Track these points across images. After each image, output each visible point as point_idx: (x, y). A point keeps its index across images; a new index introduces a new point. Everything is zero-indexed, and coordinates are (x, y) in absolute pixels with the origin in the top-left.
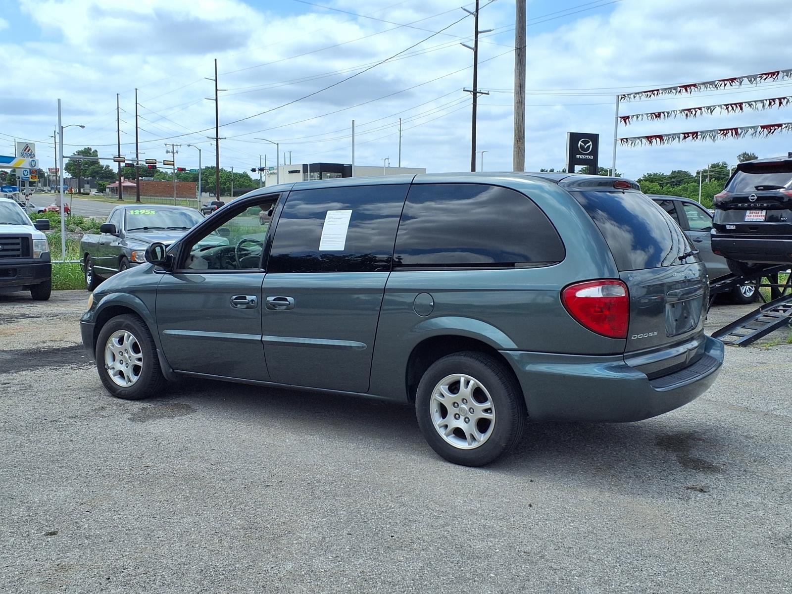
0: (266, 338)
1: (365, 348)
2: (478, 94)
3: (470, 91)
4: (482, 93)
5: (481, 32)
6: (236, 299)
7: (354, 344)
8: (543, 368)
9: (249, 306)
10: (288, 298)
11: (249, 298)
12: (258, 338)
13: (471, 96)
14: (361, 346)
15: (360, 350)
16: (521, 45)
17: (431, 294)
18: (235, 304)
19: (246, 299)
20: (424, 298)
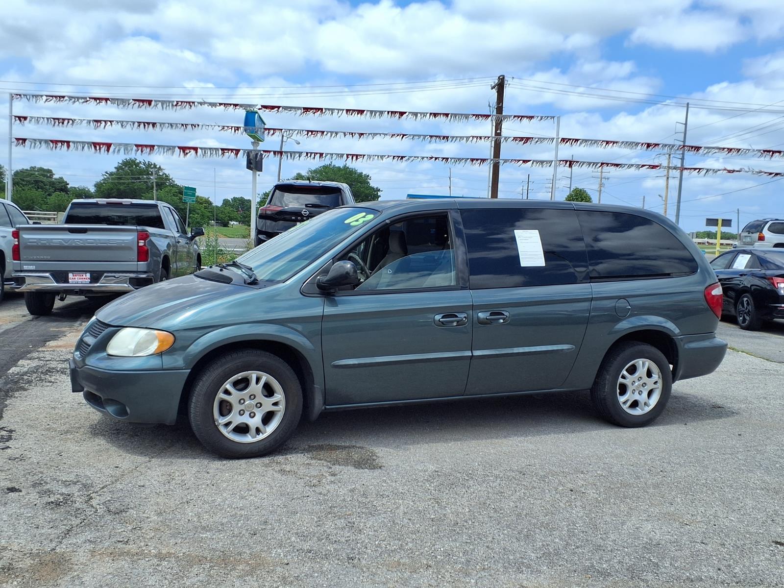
0: (477, 353)
1: (573, 350)
6: (442, 317)
7: (565, 347)
8: (693, 345)
9: (460, 323)
10: (504, 313)
12: (469, 353)
14: (571, 348)
15: (570, 351)
17: (627, 299)
18: (442, 322)
19: (456, 316)
20: (622, 303)
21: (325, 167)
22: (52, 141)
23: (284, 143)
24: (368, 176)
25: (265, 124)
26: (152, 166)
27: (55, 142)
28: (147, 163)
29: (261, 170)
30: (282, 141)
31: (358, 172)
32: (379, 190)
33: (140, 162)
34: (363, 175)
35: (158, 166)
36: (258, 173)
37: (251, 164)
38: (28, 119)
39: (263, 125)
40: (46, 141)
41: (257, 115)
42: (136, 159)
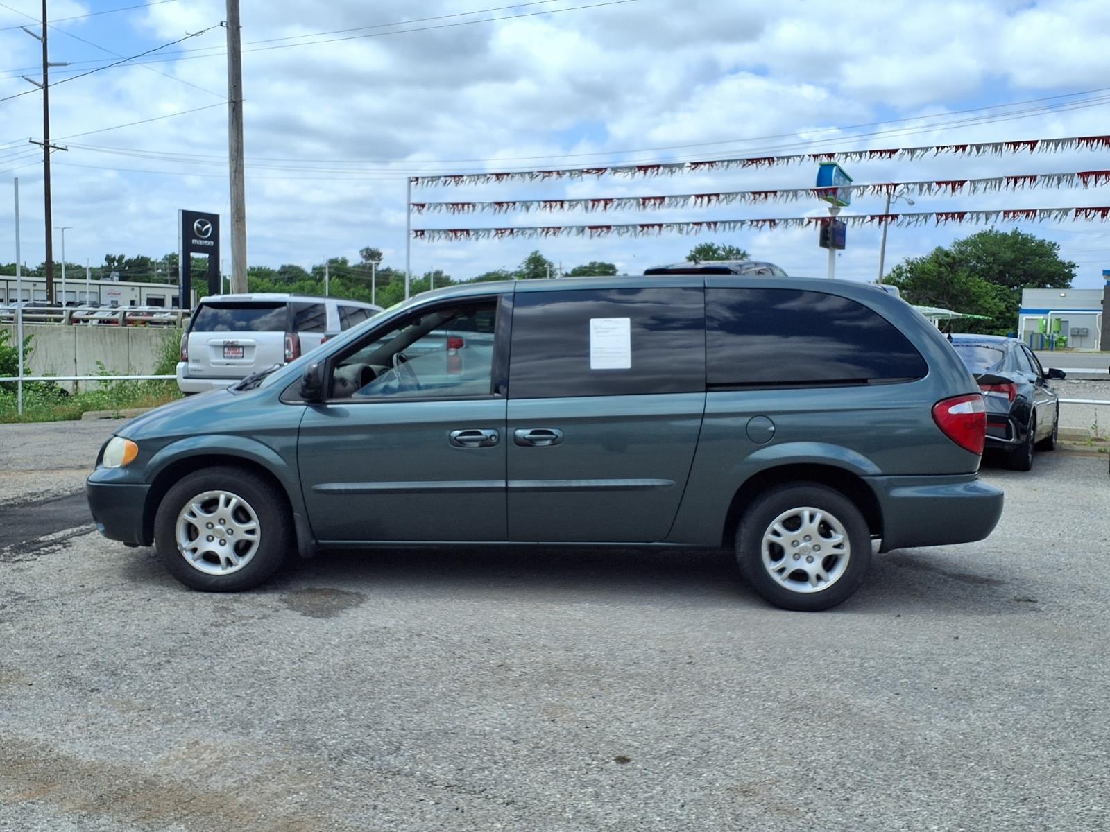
0: (514, 484)
1: (672, 487)
2: (51, 149)
3: (40, 144)
4: (58, 148)
5: (51, 65)
6: (461, 435)
7: (658, 482)
9: (485, 443)
10: (554, 431)
11: (486, 433)
12: (502, 484)
13: (41, 150)
16: (236, 97)
17: (770, 417)
18: (460, 441)
19: (480, 434)
20: (759, 422)
21: (981, 235)
22: (451, 231)
23: (891, 205)
24: (1055, 244)
25: (851, 180)
26: (734, 252)
27: (455, 231)
28: (728, 248)
29: (842, 247)
30: (889, 202)
31: (1036, 238)
32: (1073, 266)
33: (719, 248)
34: (1046, 243)
35: (742, 252)
36: (838, 251)
37: (828, 239)
38: (427, 206)
39: (848, 182)
40: (446, 231)
41: (835, 168)
42: (713, 244)
